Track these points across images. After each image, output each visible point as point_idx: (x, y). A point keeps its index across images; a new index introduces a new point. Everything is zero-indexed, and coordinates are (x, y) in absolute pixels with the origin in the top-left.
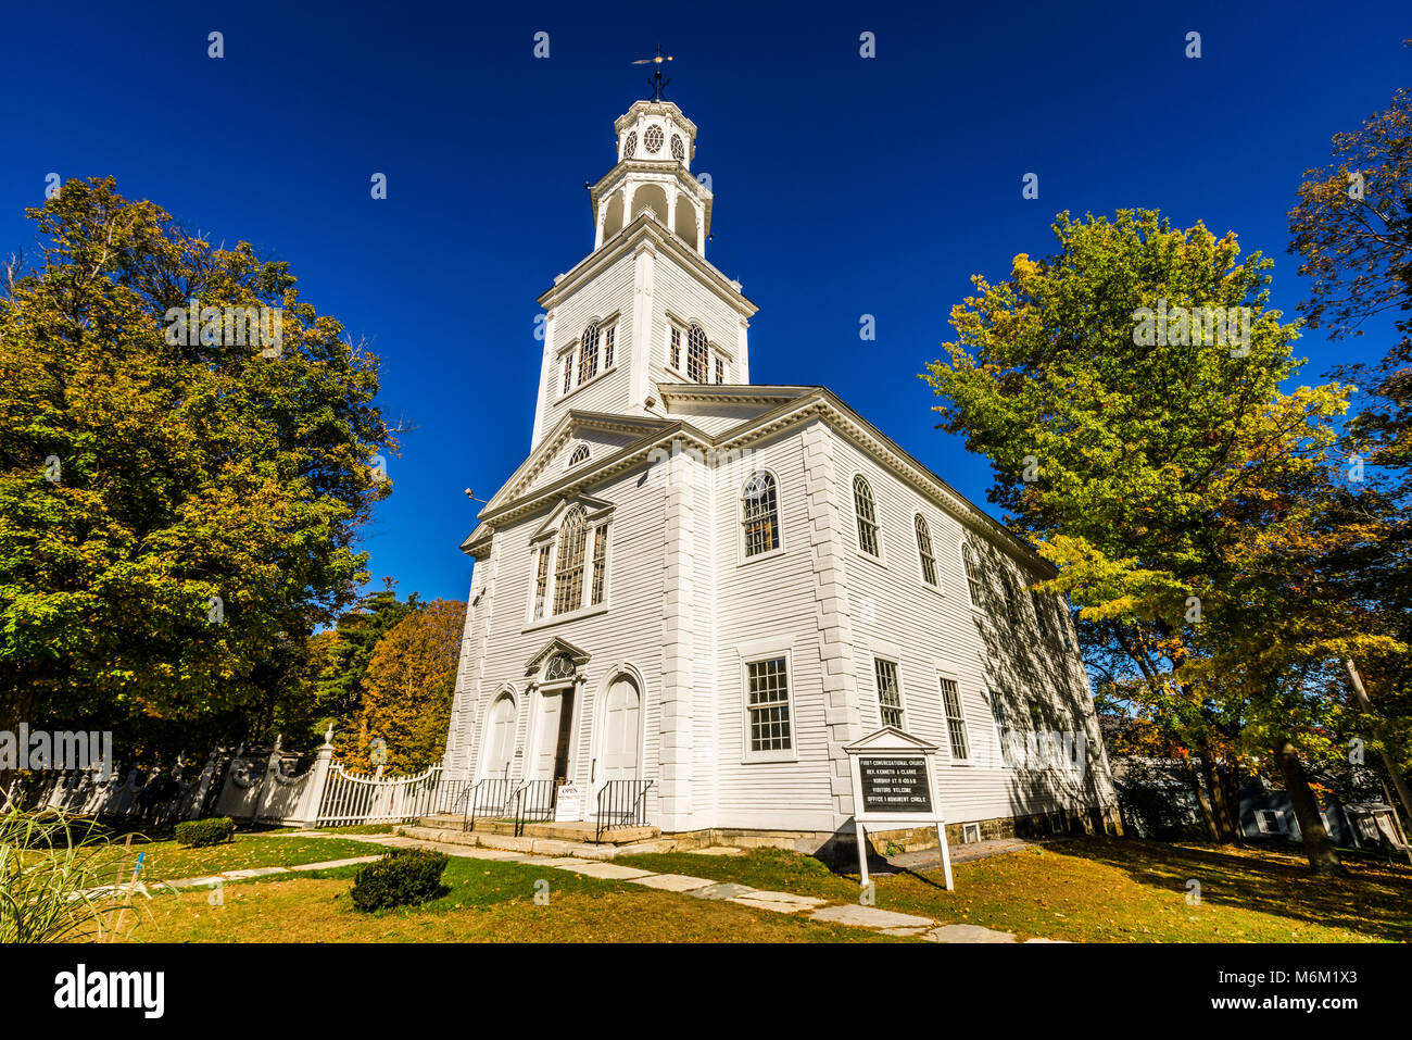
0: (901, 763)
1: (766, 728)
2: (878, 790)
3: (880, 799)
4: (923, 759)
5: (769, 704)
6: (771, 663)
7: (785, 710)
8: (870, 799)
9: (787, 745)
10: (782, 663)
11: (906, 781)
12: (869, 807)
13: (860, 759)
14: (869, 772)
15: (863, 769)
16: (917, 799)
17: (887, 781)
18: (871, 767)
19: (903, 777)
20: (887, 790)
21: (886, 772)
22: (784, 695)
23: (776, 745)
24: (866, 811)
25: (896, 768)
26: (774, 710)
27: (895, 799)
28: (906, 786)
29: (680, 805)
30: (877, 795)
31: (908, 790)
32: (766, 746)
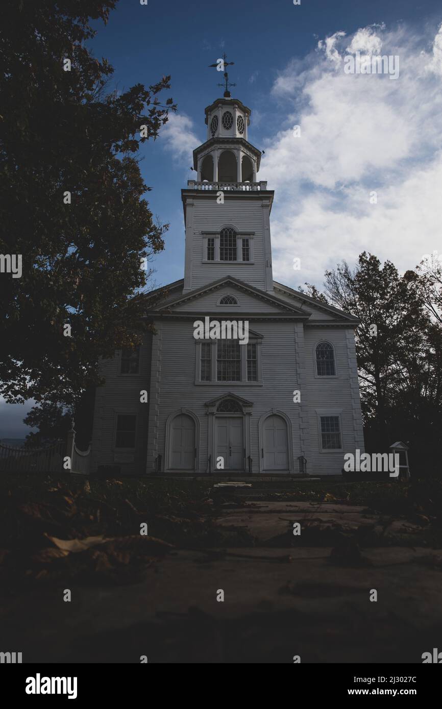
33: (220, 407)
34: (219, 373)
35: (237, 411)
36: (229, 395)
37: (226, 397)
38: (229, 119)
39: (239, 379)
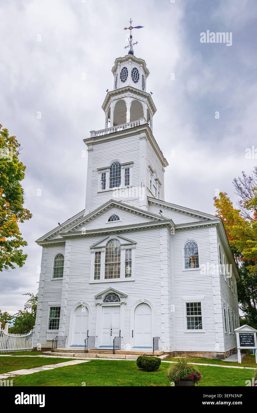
33: (106, 299)
34: (106, 273)
35: (117, 301)
36: (110, 290)
37: (108, 291)
38: (125, 73)
39: (119, 277)
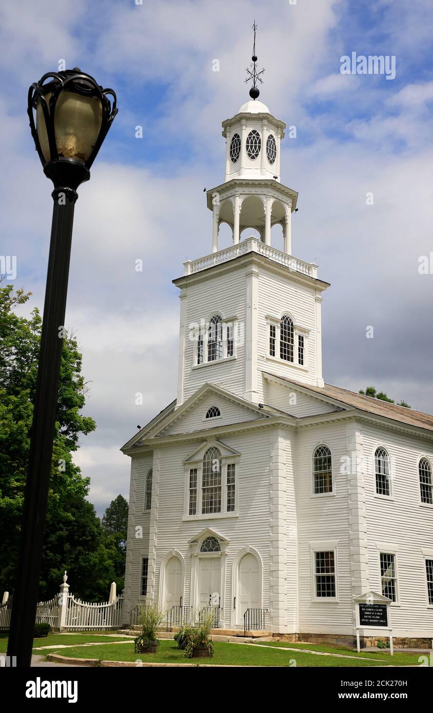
0: (376, 606)
1: (324, 585)
2: (366, 617)
3: (367, 620)
4: (386, 605)
5: (325, 574)
6: (327, 553)
7: (333, 578)
8: (363, 620)
9: (334, 595)
10: (332, 553)
11: (378, 614)
12: (362, 623)
13: (360, 604)
14: (363, 609)
15: (361, 608)
16: (382, 621)
17: (370, 613)
18: (364, 607)
19: (377, 612)
20: (370, 617)
21: (370, 610)
22: (333, 570)
23: (329, 595)
24: (361, 625)
25: (374, 608)
26: (328, 577)
27: (373, 621)
28: (378, 615)
29: (282, 621)
30: (366, 619)
31: (378, 617)
32: (324, 595)
